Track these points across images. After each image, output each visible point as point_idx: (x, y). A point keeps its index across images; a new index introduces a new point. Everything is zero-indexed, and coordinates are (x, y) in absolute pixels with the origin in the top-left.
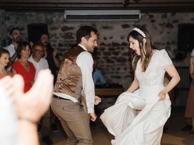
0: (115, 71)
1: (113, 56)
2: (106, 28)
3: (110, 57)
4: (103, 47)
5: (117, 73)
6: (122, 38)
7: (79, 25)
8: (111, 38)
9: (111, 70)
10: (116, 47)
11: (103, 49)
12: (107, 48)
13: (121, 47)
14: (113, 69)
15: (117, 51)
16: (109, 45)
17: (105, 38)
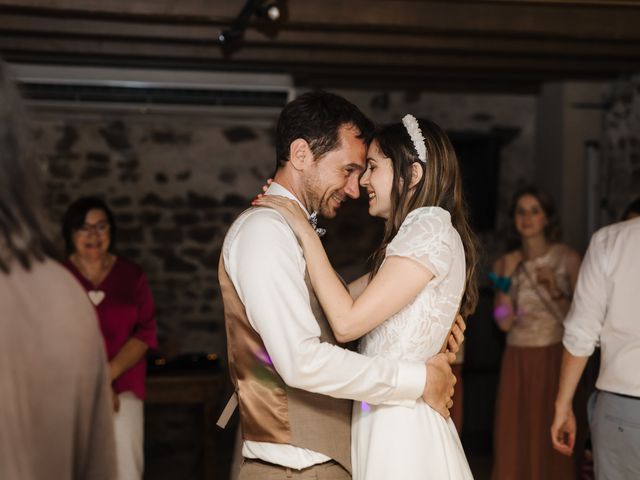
0: (198, 303)
1: (190, 244)
2: (164, 137)
3: (178, 249)
4: (152, 209)
5: (206, 309)
6: (227, 177)
7: (61, 123)
8: (184, 176)
9: (182, 300)
10: (200, 213)
11: (152, 219)
12: (168, 214)
13: (222, 210)
14: (191, 295)
15: (205, 225)
16: (176, 203)
17: (161, 178)
